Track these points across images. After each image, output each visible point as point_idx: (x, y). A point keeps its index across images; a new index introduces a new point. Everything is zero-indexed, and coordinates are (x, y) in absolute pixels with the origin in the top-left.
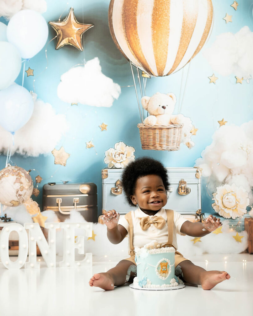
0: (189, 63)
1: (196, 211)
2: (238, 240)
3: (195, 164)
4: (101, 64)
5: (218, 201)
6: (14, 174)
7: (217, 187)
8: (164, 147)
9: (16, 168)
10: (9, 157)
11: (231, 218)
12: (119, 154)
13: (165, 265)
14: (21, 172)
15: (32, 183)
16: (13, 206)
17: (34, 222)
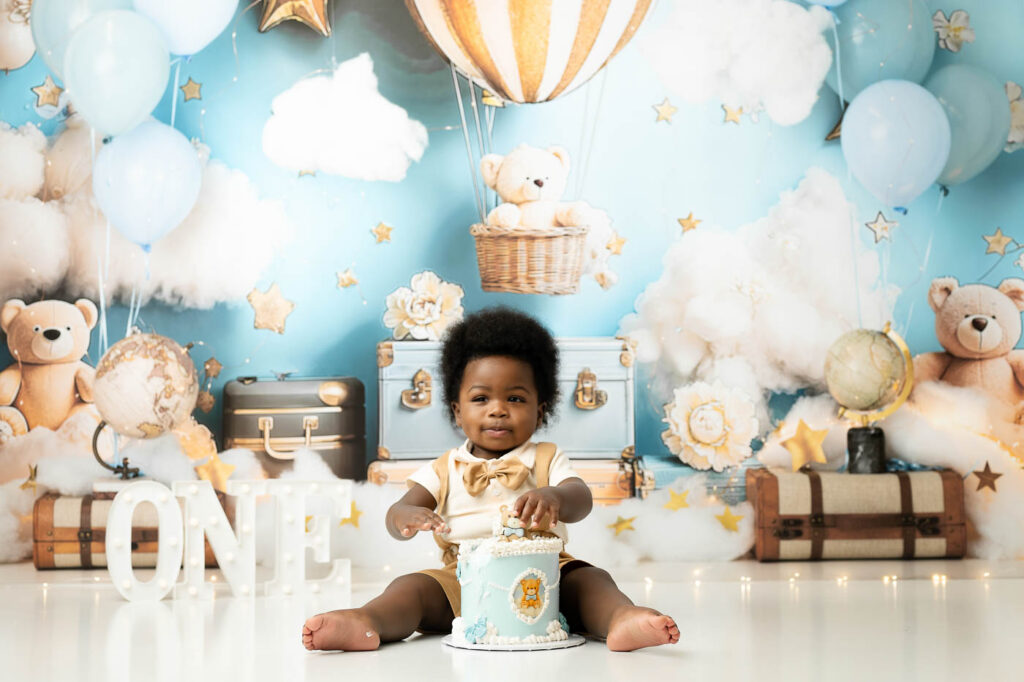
0: (604, 69)
1: (622, 449)
2: (728, 525)
3: (618, 328)
4: (376, 70)
5: (677, 426)
6: (148, 353)
7: (675, 387)
8: (540, 285)
9: (153, 337)
10: (135, 309)
11: (712, 469)
12: (423, 304)
13: (534, 585)
14: (165, 348)
15: (196, 378)
16: (146, 436)
17: (199, 479)
